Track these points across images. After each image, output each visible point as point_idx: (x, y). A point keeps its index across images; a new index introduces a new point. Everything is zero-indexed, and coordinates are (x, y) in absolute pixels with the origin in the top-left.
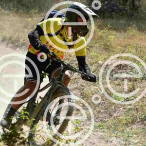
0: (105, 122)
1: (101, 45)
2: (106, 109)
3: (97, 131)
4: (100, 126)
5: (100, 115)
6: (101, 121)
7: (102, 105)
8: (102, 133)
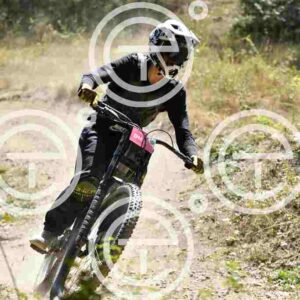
0: (291, 268)
1: (275, 99)
2: (293, 240)
3: (275, 289)
4: (280, 277)
5: (279, 253)
6: (283, 266)
7: (282, 231)
8: (286, 294)
